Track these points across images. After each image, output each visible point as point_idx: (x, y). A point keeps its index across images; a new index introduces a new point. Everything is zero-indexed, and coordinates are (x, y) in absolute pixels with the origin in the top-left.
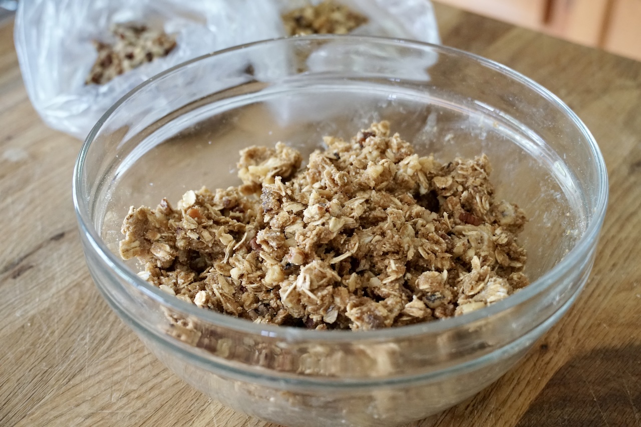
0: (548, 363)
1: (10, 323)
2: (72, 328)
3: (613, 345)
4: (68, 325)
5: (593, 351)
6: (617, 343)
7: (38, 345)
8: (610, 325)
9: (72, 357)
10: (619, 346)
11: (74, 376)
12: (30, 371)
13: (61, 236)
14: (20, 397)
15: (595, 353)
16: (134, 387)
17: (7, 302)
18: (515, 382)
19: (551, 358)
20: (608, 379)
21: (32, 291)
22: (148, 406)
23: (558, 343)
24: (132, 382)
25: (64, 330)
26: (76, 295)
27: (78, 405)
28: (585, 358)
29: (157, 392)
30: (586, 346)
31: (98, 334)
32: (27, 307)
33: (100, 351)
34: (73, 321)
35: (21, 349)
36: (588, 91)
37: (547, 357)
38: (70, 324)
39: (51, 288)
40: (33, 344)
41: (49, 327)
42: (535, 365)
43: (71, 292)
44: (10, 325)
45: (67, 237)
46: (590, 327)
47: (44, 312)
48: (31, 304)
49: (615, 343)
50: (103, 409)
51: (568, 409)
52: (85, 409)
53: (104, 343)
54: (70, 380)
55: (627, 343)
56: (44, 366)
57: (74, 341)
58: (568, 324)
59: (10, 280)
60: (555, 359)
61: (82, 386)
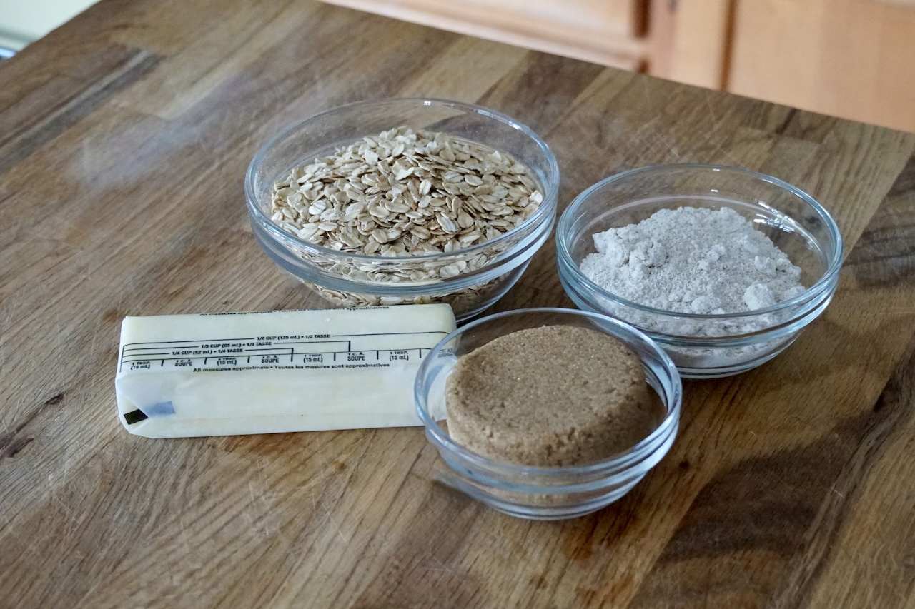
0: (691, 481)
1: (21, 510)
2: (102, 507)
3: (763, 454)
4: (95, 505)
5: (741, 462)
6: (768, 451)
7: (65, 532)
8: (758, 432)
9: (112, 540)
10: (770, 454)
11: (119, 562)
12: (63, 562)
13: (59, 398)
14: (58, 593)
15: (743, 465)
16: (197, 566)
17: (10, 486)
18: (654, 507)
19: (693, 477)
20: (761, 492)
21: (39, 469)
22: (220, 585)
23: (700, 458)
24: (194, 561)
25: (92, 510)
26: (98, 468)
27: (133, 594)
28: (733, 471)
29: (226, 568)
30: (733, 458)
31: (137, 510)
32: (39, 488)
33: (144, 530)
34: (101, 500)
35: (43, 539)
36: (707, 148)
37: (689, 475)
38: (99, 504)
39: (63, 463)
40: (58, 531)
41: (73, 509)
42: (675, 485)
43: (90, 465)
44: (22, 513)
45: (67, 398)
46: (736, 436)
47: (62, 492)
48: (43, 485)
49: (766, 449)
50: (165, 594)
51: (719, 530)
52: (143, 597)
53: (148, 520)
54: (115, 567)
55: (780, 449)
56: (79, 555)
57: (109, 522)
58: (709, 436)
59: (7, 459)
60: (698, 478)
61: (133, 572)
